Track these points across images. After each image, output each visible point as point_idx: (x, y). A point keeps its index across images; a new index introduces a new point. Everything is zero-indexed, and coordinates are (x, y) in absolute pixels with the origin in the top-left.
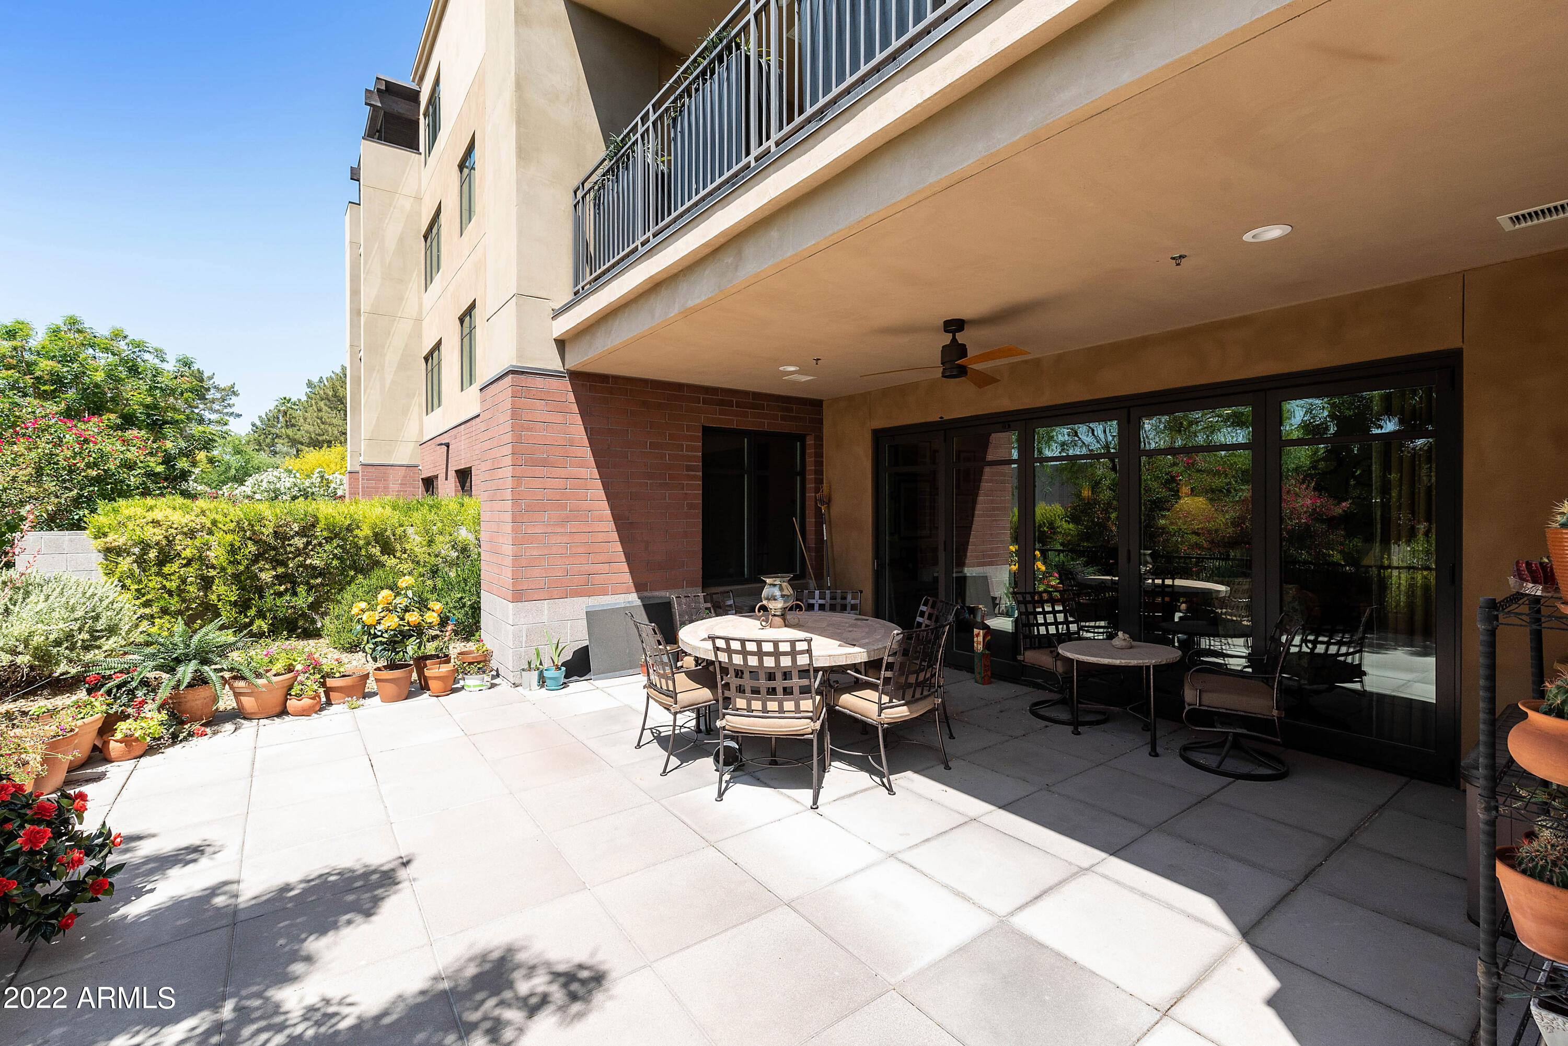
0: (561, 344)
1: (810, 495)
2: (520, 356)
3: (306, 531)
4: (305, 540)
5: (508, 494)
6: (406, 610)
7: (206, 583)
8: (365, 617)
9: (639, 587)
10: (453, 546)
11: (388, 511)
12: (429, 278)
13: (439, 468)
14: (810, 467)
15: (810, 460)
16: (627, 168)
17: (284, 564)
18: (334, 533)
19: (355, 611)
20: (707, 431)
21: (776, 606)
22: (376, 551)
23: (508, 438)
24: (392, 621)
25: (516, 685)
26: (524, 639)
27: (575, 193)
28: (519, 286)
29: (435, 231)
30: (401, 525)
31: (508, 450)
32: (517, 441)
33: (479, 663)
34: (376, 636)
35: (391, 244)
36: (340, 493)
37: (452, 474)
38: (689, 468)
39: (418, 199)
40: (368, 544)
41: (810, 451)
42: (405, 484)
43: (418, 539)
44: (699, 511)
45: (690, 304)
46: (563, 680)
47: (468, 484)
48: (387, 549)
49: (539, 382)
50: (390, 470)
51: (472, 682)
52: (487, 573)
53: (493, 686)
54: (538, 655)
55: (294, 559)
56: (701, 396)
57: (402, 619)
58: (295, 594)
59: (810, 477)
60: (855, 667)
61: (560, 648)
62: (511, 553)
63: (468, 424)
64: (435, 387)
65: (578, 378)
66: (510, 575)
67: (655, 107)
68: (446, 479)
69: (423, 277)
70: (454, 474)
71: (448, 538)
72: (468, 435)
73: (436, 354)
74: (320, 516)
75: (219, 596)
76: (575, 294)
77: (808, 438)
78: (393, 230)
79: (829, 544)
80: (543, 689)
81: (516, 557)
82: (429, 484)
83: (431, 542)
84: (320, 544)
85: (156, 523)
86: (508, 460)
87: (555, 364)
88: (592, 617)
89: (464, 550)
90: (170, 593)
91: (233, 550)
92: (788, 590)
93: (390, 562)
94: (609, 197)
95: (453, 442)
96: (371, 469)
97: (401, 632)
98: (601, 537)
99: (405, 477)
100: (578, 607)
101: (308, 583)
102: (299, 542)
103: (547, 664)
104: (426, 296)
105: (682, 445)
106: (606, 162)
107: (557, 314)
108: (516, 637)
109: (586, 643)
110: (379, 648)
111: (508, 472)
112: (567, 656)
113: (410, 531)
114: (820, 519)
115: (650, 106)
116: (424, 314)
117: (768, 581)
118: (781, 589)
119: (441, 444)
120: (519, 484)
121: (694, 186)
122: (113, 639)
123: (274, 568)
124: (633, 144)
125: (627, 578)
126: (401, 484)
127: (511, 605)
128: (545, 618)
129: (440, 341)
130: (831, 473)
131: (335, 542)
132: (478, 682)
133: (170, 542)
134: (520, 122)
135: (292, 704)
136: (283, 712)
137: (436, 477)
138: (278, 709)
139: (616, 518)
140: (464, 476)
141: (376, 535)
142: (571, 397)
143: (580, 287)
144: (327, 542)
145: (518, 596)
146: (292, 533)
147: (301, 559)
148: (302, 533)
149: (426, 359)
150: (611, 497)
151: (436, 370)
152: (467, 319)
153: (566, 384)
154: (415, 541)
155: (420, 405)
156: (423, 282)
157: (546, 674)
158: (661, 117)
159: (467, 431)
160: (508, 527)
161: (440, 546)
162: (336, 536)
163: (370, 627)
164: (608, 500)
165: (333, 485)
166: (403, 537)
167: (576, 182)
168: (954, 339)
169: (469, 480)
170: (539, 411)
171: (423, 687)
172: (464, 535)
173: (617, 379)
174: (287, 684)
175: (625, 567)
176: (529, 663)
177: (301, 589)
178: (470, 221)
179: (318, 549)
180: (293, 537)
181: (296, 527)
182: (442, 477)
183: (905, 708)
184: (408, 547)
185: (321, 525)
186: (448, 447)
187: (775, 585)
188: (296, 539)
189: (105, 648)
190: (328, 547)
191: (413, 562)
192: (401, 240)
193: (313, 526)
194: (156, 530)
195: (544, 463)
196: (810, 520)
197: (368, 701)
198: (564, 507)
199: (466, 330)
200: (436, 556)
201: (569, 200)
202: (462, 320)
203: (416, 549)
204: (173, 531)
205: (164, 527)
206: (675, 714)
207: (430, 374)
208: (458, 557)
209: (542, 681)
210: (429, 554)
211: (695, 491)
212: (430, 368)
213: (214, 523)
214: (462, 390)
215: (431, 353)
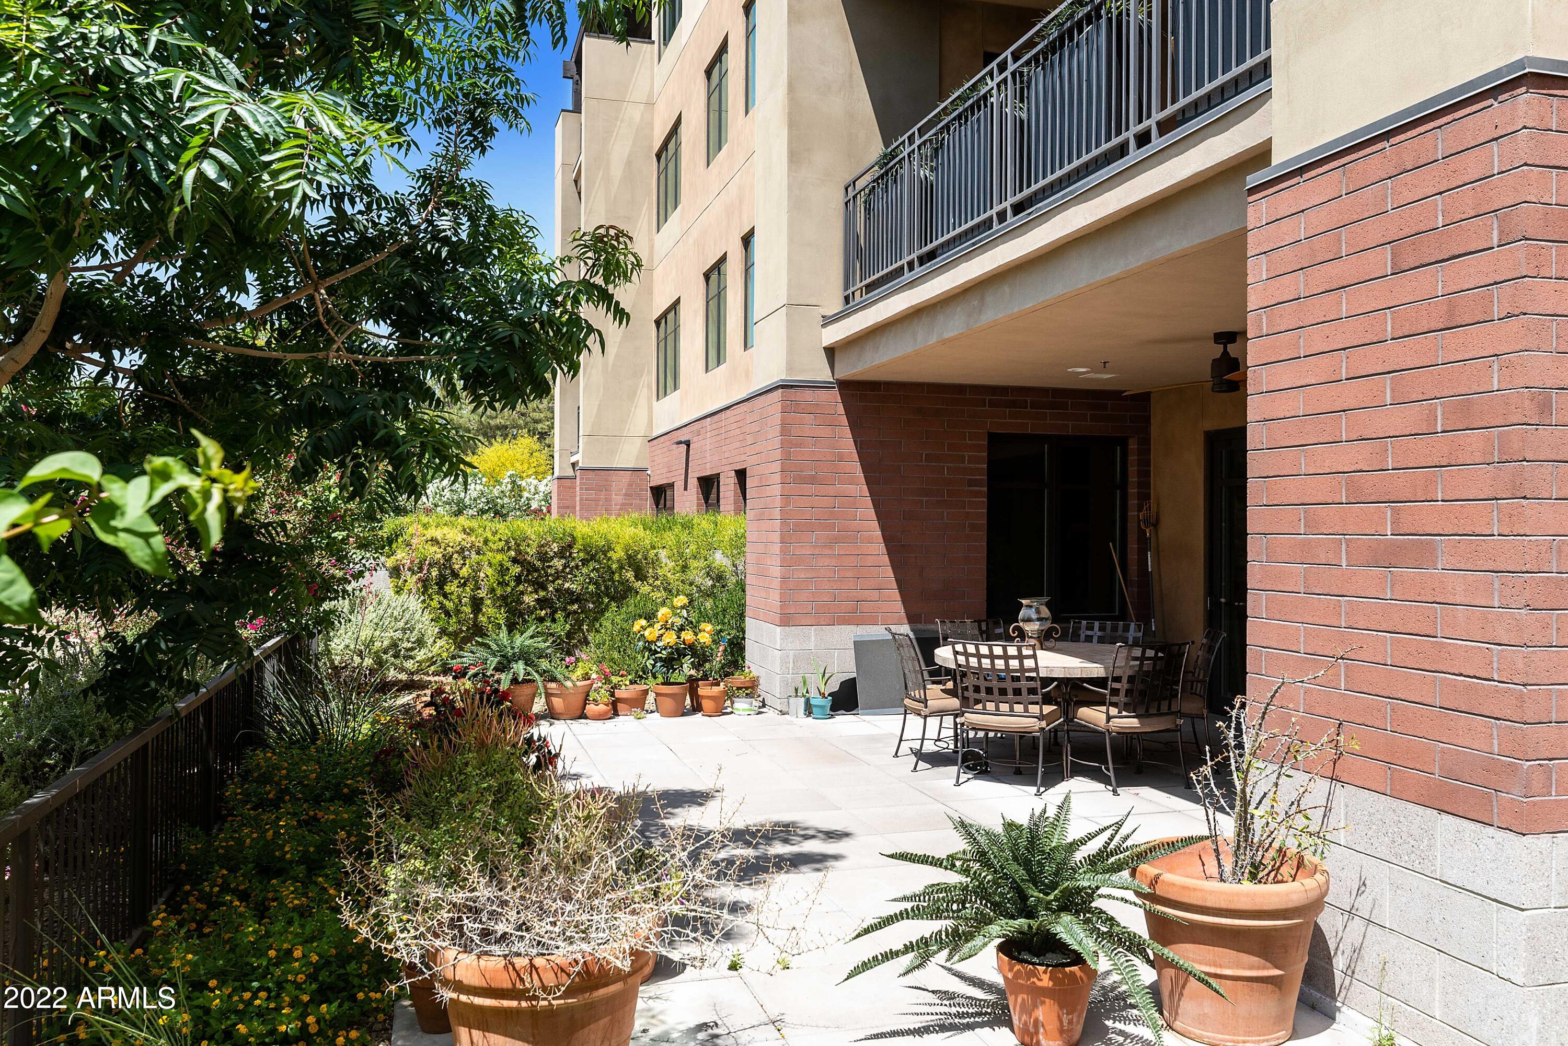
0: (830, 352)
1: (1132, 513)
2: (790, 368)
3: (565, 551)
4: (563, 561)
5: (777, 513)
6: (681, 629)
7: (477, 604)
8: (647, 633)
9: (912, 619)
10: (708, 574)
11: (640, 532)
12: (662, 217)
13: (676, 473)
14: (1133, 479)
15: (1132, 469)
16: (896, 182)
17: (545, 588)
18: (592, 555)
19: (636, 628)
20: (994, 439)
21: (1031, 628)
22: (630, 575)
23: (778, 454)
24: (670, 638)
25: (783, 713)
26: (791, 665)
27: (846, 189)
28: (789, 296)
29: (671, 146)
30: (653, 547)
31: (777, 467)
32: (786, 457)
33: (747, 688)
34: (656, 652)
35: (617, 171)
36: (534, 505)
37: (693, 483)
38: (971, 483)
39: (650, 104)
40: (621, 567)
41: (1132, 458)
42: (630, 495)
43: (671, 564)
44: (983, 534)
45: (948, 335)
46: (828, 711)
47: (713, 496)
48: (640, 576)
49: (808, 395)
50: (614, 476)
51: (741, 705)
52: (752, 598)
53: (760, 713)
54: (805, 683)
55: (553, 582)
56: (987, 398)
57: (679, 637)
58: (554, 620)
59: (1133, 490)
60: (1091, 681)
61: (827, 676)
62: (778, 574)
63: (715, 417)
64: (670, 362)
65: (848, 388)
66: (778, 598)
67: (921, 132)
68: (686, 489)
69: (655, 211)
70: (695, 482)
71: (702, 563)
72: (716, 432)
73: (671, 316)
74: (578, 534)
75: (489, 618)
76: (847, 299)
77: (1131, 441)
78: (620, 150)
79: (1155, 576)
80: (810, 719)
81: (784, 579)
82: (661, 494)
83: (685, 568)
84: (577, 567)
85: (434, 541)
86: (777, 478)
87: (823, 374)
88: (860, 647)
89: (720, 578)
90: (447, 614)
91: (502, 570)
92: (1045, 612)
93: (645, 589)
94: (879, 205)
95: (695, 439)
96: (591, 475)
97: (677, 650)
98: (870, 561)
99: (630, 485)
100: (847, 635)
101: (565, 609)
102: (558, 563)
103: (813, 693)
104: (658, 238)
105: (964, 456)
106: (876, 168)
107: (828, 321)
108: (784, 662)
109: (854, 675)
110: (659, 664)
111: (777, 490)
112: (834, 686)
113: (663, 554)
114: (1144, 544)
115: (915, 129)
116: (656, 263)
117: (1024, 602)
118: (1038, 611)
119: (680, 443)
120: (787, 504)
121: (952, 221)
122: (423, 651)
123: (536, 592)
124: (900, 161)
125: (899, 607)
126: (626, 495)
127: (778, 629)
128: (812, 645)
129: (678, 301)
130: (1160, 485)
131: (592, 565)
132: (747, 706)
133: (448, 558)
134: (793, 124)
135: (591, 708)
136: (583, 716)
137: (671, 485)
138: (578, 713)
139: (886, 539)
140: (708, 485)
141: (629, 557)
142: (841, 409)
143: (850, 291)
144: (583, 565)
145: (786, 620)
146: (552, 554)
147: (560, 582)
148: (561, 554)
149: (658, 323)
150: (881, 516)
151: (670, 339)
152: (714, 277)
153: (835, 395)
154: (667, 566)
155: (649, 387)
156: (655, 217)
157: (813, 702)
158: (924, 143)
159: (714, 426)
160: (776, 549)
161: (695, 572)
162: (593, 558)
163: (650, 643)
164: (878, 520)
165: (526, 494)
166: (655, 563)
167: (849, 178)
168: (1225, 353)
169: (714, 490)
170: (808, 426)
171: (697, 708)
172: (720, 559)
173: (889, 385)
174: (586, 689)
175: (896, 594)
176: (796, 690)
177: (559, 615)
178: (720, 149)
179: (576, 572)
180: (552, 558)
181: (555, 548)
182: (679, 485)
183: (1135, 720)
184: (660, 572)
185: (578, 546)
186: (688, 446)
187: (1031, 607)
188: (555, 560)
189: (418, 658)
190: (585, 570)
191: (665, 589)
192: (629, 163)
193: (570, 546)
194: (435, 548)
195: (812, 480)
196: (1133, 546)
197: (648, 716)
198: (831, 527)
199: (713, 291)
200: (691, 584)
201: (838, 198)
202: (707, 276)
203: (669, 575)
204: (450, 549)
205: (443, 545)
206: (925, 717)
207: (662, 344)
208: (713, 586)
209: (809, 710)
210: (683, 581)
211: (979, 511)
212: (662, 335)
213: (486, 542)
214: (707, 370)
215: (665, 315)
